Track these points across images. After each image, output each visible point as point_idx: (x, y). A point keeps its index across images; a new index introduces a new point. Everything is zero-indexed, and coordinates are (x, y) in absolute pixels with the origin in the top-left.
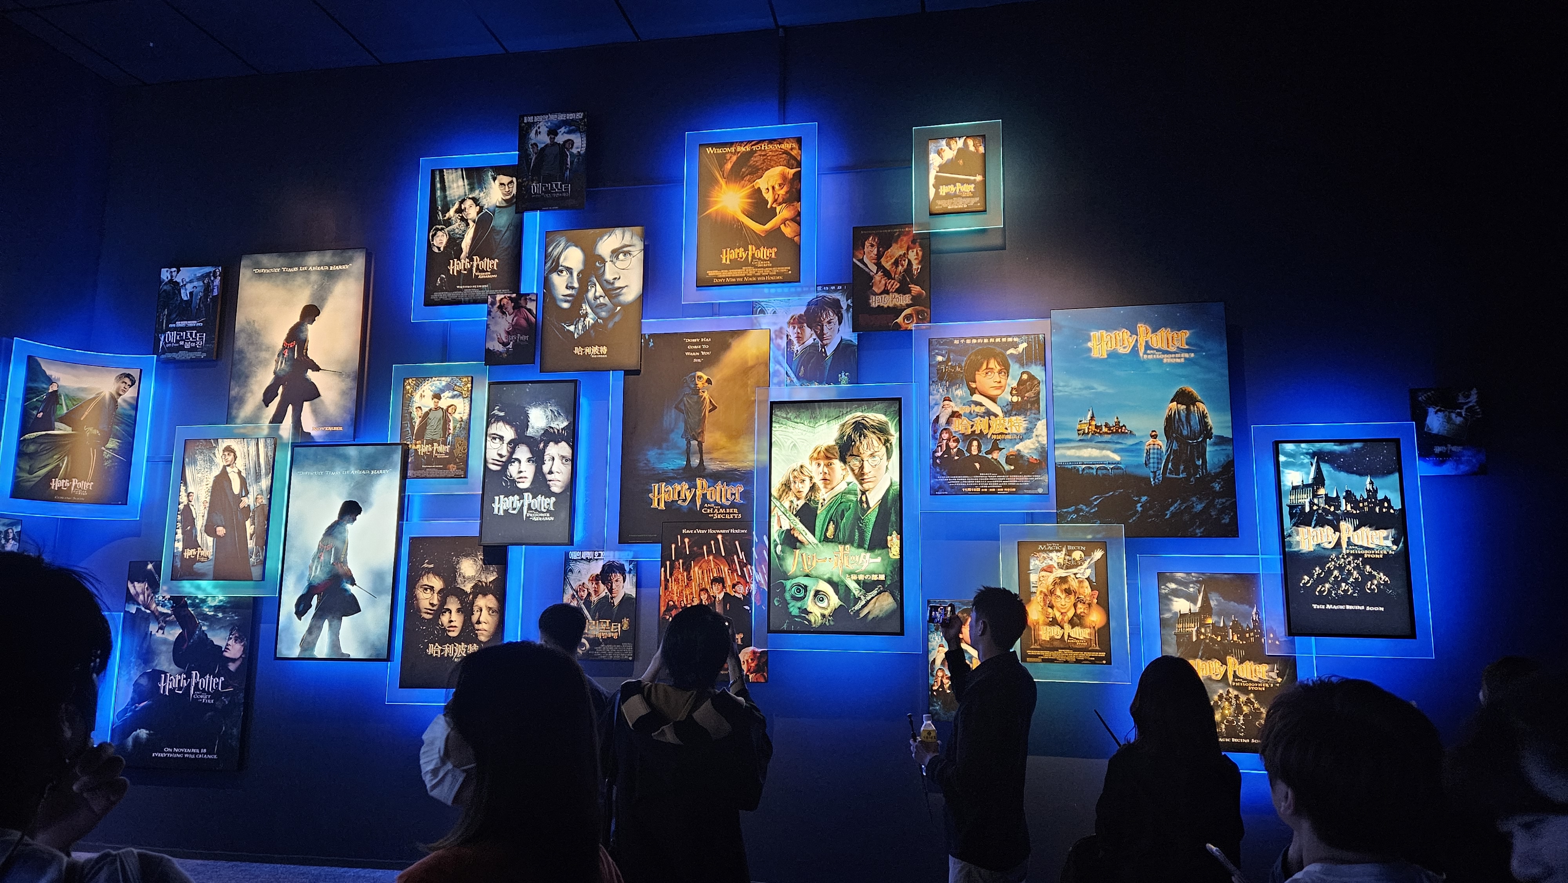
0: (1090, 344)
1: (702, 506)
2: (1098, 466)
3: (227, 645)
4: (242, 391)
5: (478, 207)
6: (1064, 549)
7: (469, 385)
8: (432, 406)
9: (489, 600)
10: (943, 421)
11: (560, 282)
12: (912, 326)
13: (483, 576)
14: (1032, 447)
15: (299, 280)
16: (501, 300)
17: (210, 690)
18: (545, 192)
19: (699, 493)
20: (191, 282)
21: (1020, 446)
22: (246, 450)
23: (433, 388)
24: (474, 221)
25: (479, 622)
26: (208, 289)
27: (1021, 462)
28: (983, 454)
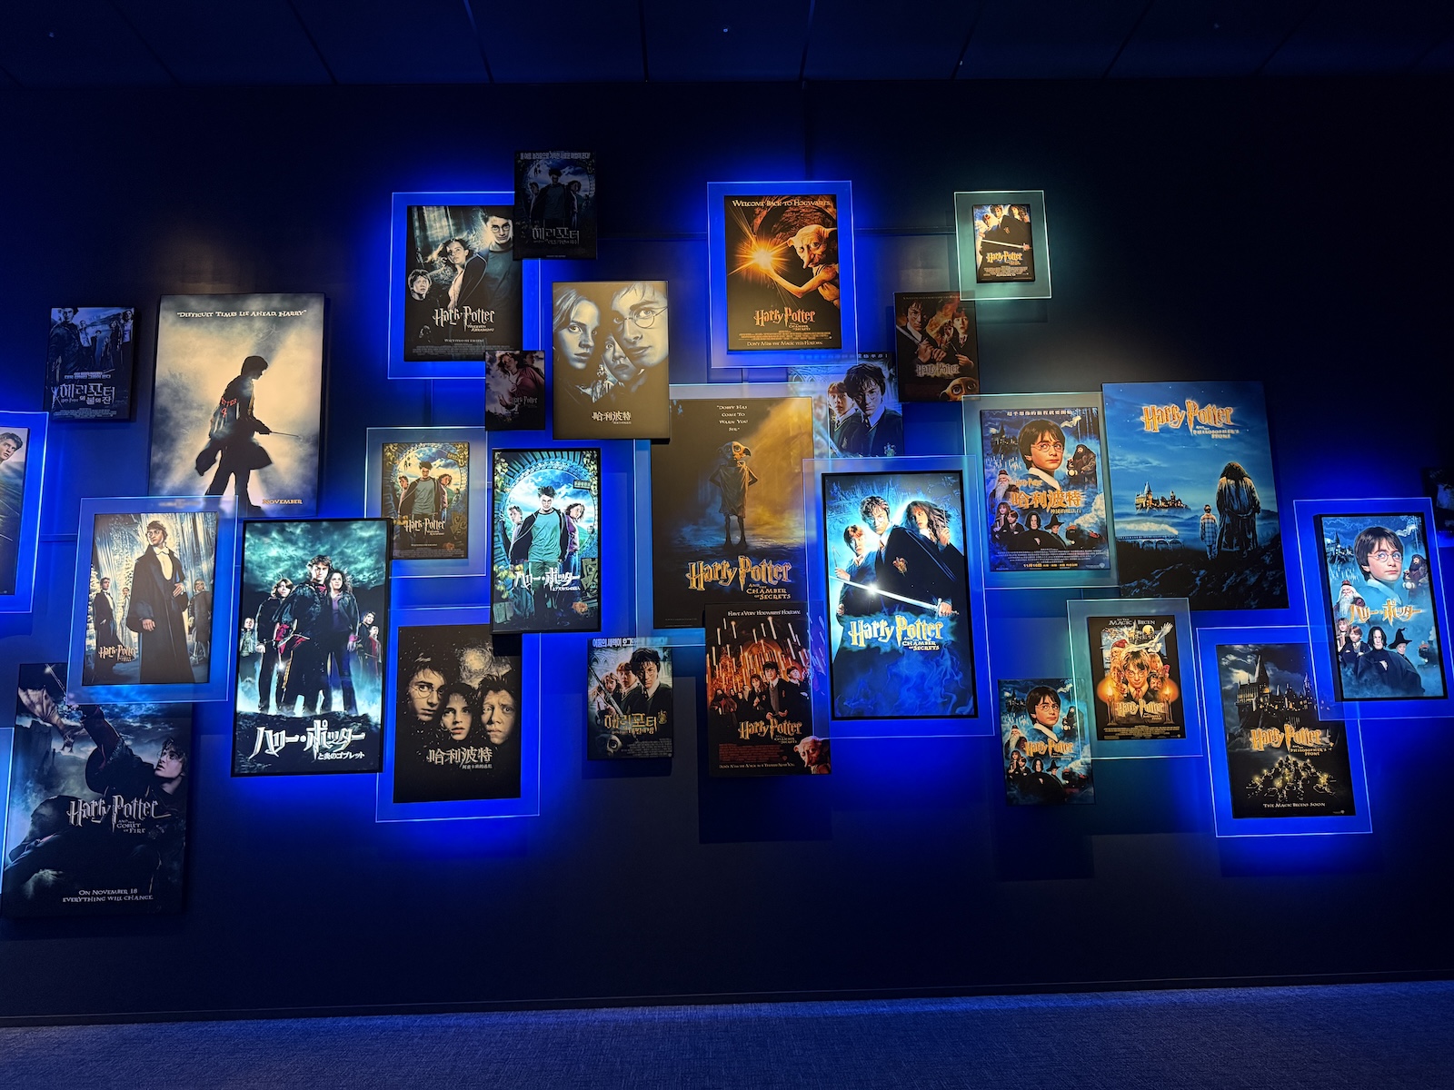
0: (1142, 419)
1: (746, 586)
2: (1157, 540)
3: (160, 761)
4: (168, 457)
5: (467, 251)
6: (1134, 624)
7: (466, 453)
8: (421, 475)
9: (502, 696)
10: (1000, 494)
11: (572, 342)
12: (962, 397)
13: (494, 670)
14: (1092, 521)
15: (239, 327)
16: (501, 357)
17: (140, 817)
18: (549, 238)
19: (742, 572)
20: (93, 325)
21: (1079, 521)
22: (179, 527)
23: (421, 455)
24: (463, 267)
25: (490, 722)
26: (116, 334)
27: (1081, 536)
28: (1042, 528)
